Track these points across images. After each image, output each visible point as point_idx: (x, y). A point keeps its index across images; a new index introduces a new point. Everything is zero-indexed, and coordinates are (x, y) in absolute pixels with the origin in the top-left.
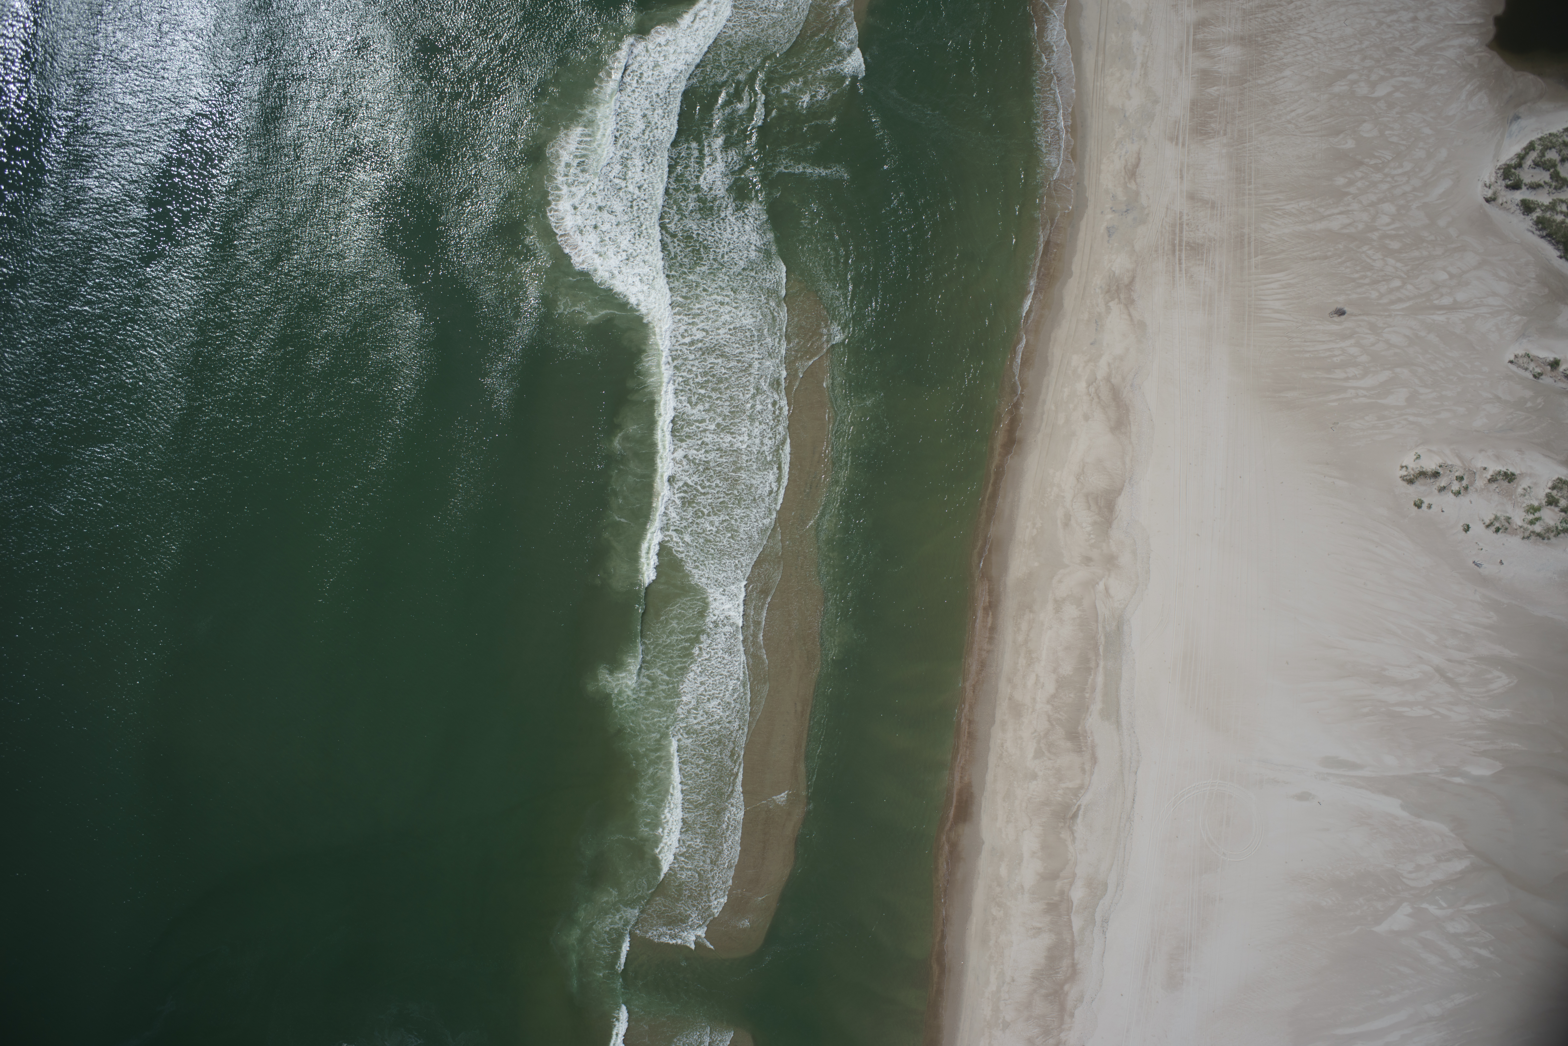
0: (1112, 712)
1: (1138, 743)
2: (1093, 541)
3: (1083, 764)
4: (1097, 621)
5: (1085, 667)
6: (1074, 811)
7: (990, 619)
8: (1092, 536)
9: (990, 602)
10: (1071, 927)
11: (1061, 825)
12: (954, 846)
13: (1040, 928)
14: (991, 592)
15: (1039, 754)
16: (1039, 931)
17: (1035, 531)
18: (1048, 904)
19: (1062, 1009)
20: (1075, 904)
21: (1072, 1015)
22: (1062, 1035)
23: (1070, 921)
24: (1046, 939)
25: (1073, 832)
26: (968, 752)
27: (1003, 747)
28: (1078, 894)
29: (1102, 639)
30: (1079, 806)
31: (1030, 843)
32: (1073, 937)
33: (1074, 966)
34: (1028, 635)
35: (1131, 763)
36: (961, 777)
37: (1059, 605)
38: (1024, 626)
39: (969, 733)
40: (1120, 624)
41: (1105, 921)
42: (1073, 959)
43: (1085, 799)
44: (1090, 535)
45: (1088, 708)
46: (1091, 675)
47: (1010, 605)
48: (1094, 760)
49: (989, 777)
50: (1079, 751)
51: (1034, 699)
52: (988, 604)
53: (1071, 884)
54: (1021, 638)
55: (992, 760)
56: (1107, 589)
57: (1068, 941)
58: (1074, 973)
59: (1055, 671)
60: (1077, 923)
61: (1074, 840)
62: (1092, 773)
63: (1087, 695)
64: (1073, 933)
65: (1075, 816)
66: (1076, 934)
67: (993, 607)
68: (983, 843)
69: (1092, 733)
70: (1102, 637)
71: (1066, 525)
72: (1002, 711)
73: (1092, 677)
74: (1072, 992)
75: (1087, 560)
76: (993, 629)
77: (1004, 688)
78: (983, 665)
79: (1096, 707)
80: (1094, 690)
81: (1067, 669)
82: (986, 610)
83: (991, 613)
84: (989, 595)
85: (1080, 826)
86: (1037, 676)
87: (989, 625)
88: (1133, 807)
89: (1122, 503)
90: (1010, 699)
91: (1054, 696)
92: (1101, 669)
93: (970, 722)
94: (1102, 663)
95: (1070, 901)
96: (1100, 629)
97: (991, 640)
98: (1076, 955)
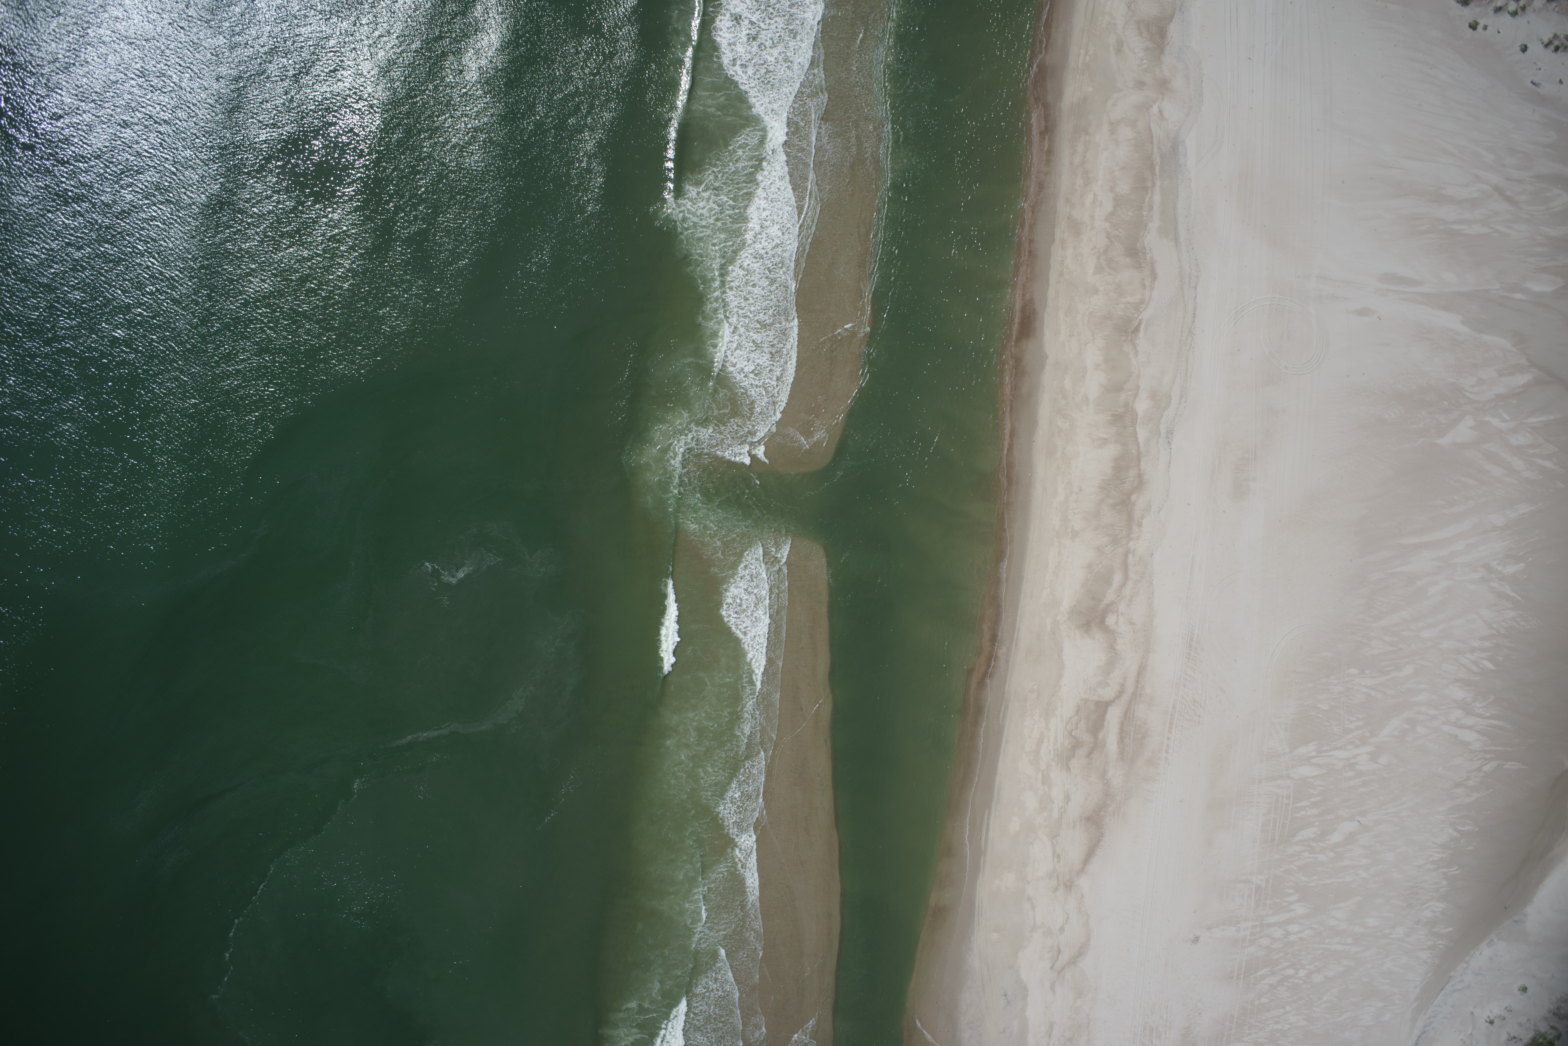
0: (1170, 230)
1: (1196, 259)
2: (1146, 66)
3: (1143, 279)
4: (1152, 143)
5: (1142, 185)
6: (1136, 325)
7: (1046, 143)
8: (1144, 61)
9: (1046, 127)
10: (1137, 438)
11: (1123, 338)
12: (1018, 361)
13: (1105, 439)
14: (1046, 118)
15: (1099, 269)
16: (1105, 442)
17: (1088, 58)
18: (1113, 415)
19: (1130, 518)
20: (1139, 416)
21: (1140, 525)
22: (1131, 544)
23: (1135, 432)
24: (1112, 450)
25: (1135, 346)
26: (1029, 271)
27: (1063, 264)
28: (1142, 406)
29: (1158, 160)
30: (1141, 320)
31: (1093, 355)
32: (1139, 448)
33: (1140, 476)
34: (1084, 157)
35: (1190, 278)
36: (1024, 295)
37: (1114, 127)
38: (1080, 148)
39: (1030, 252)
40: (1175, 146)
41: (1170, 432)
42: (1140, 470)
43: (1146, 315)
44: (1142, 60)
45: (1146, 226)
46: (1147, 193)
47: (1065, 129)
48: (1154, 276)
49: (1051, 293)
50: (1139, 266)
51: (1093, 217)
52: (1044, 129)
53: (1135, 396)
54: (1077, 160)
55: (1053, 276)
56: (1161, 112)
57: (1134, 451)
58: (1141, 483)
59: (1112, 189)
60: (1142, 434)
61: (1136, 353)
62: (1152, 289)
63: (1145, 213)
64: (1138, 444)
65: (1136, 330)
66: (1141, 445)
67: (1049, 130)
68: (1047, 357)
69: (1150, 249)
70: (1158, 159)
71: (1119, 51)
72: (1061, 231)
73: (1149, 196)
74: (1140, 502)
75: (1141, 85)
76: (1050, 152)
77: (1062, 208)
78: (1041, 186)
79: (1154, 225)
80: (1151, 208)
81: (1124, 188)
82: (1042, 134)
83: (1047, 137)
84: (1045, 120)
85: (1141, 339)
86: (1095, 194)
87: (1046, 148)
88: (1194, 321)
89: (1173, 30)
90: (1069, 218)
91: (1112, 214)
92: (1157, 188)
93: (1031, 241)
94: (1158, 183)
95: (1134, 413)
96: (1156, 150)
97: (1048, 162)
98: (1143, 466)
